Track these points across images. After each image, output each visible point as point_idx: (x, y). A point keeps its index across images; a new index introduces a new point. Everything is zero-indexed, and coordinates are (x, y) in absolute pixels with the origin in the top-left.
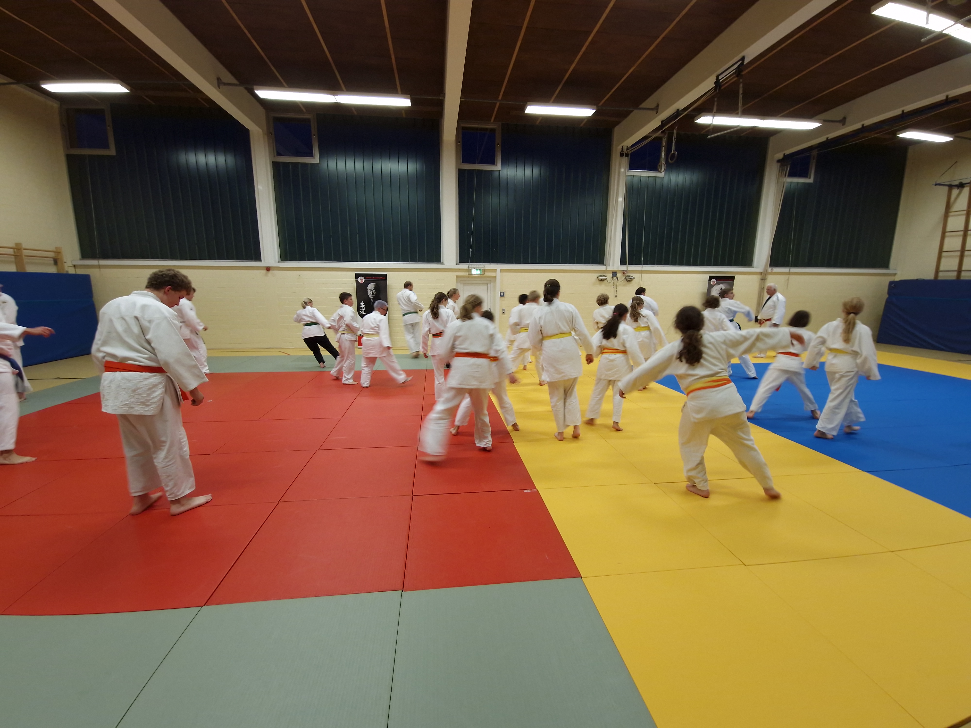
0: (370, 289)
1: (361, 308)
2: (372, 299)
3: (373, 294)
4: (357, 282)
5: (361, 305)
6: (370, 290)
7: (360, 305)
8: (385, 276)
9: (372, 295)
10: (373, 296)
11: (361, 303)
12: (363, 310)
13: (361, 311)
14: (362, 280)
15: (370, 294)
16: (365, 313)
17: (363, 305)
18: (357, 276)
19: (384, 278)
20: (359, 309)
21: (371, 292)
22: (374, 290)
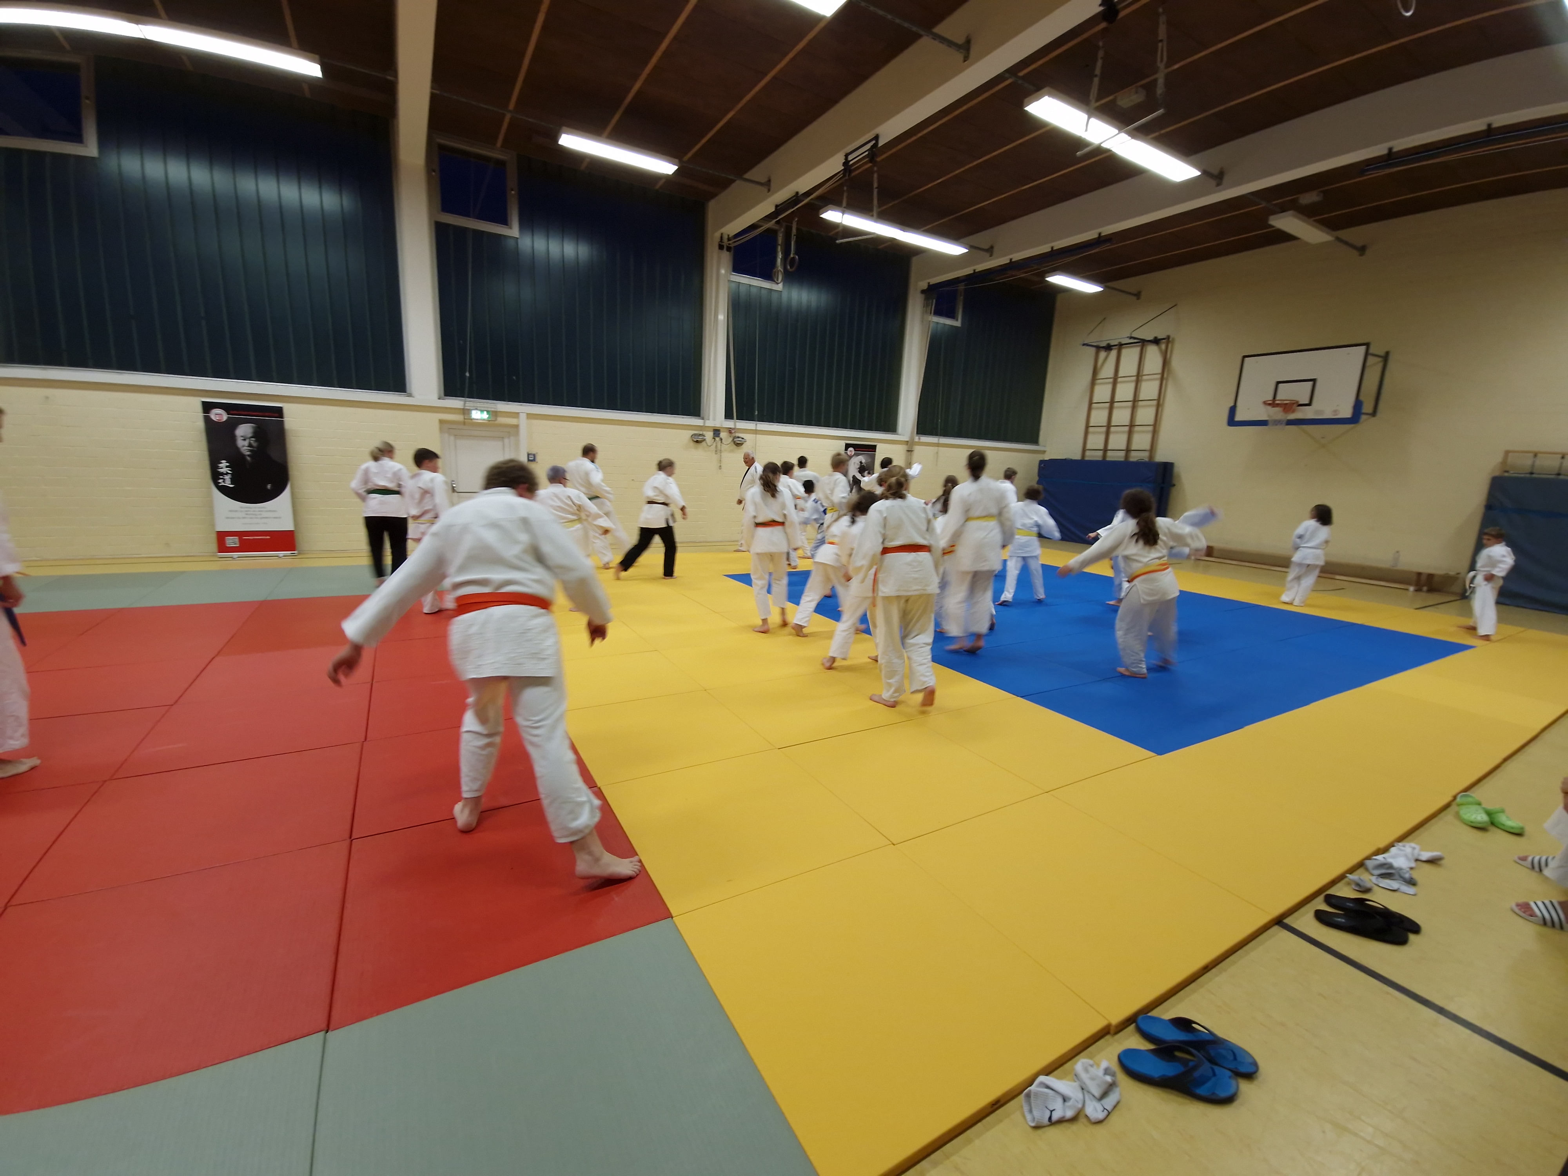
0: (242, 436)
1: (222, 474)
2: (249, 455)
3: (250, 445)
4: (208, 420)
5: (222, 468)
6: (242, 438)
7: (218, 467)
8: (279, 412)
9: (249, 448)
10: (250, 451)
11: (221, 463)
12: (227, 478)
13: (220, 481)
14: (219, 415)
15: (244, 446)
16: (231, 484)
17: (227, 467)
18: (207, 407)
19: (277, 415)
20: (216, 476)
21: (246, 443)
22: (252, 437)
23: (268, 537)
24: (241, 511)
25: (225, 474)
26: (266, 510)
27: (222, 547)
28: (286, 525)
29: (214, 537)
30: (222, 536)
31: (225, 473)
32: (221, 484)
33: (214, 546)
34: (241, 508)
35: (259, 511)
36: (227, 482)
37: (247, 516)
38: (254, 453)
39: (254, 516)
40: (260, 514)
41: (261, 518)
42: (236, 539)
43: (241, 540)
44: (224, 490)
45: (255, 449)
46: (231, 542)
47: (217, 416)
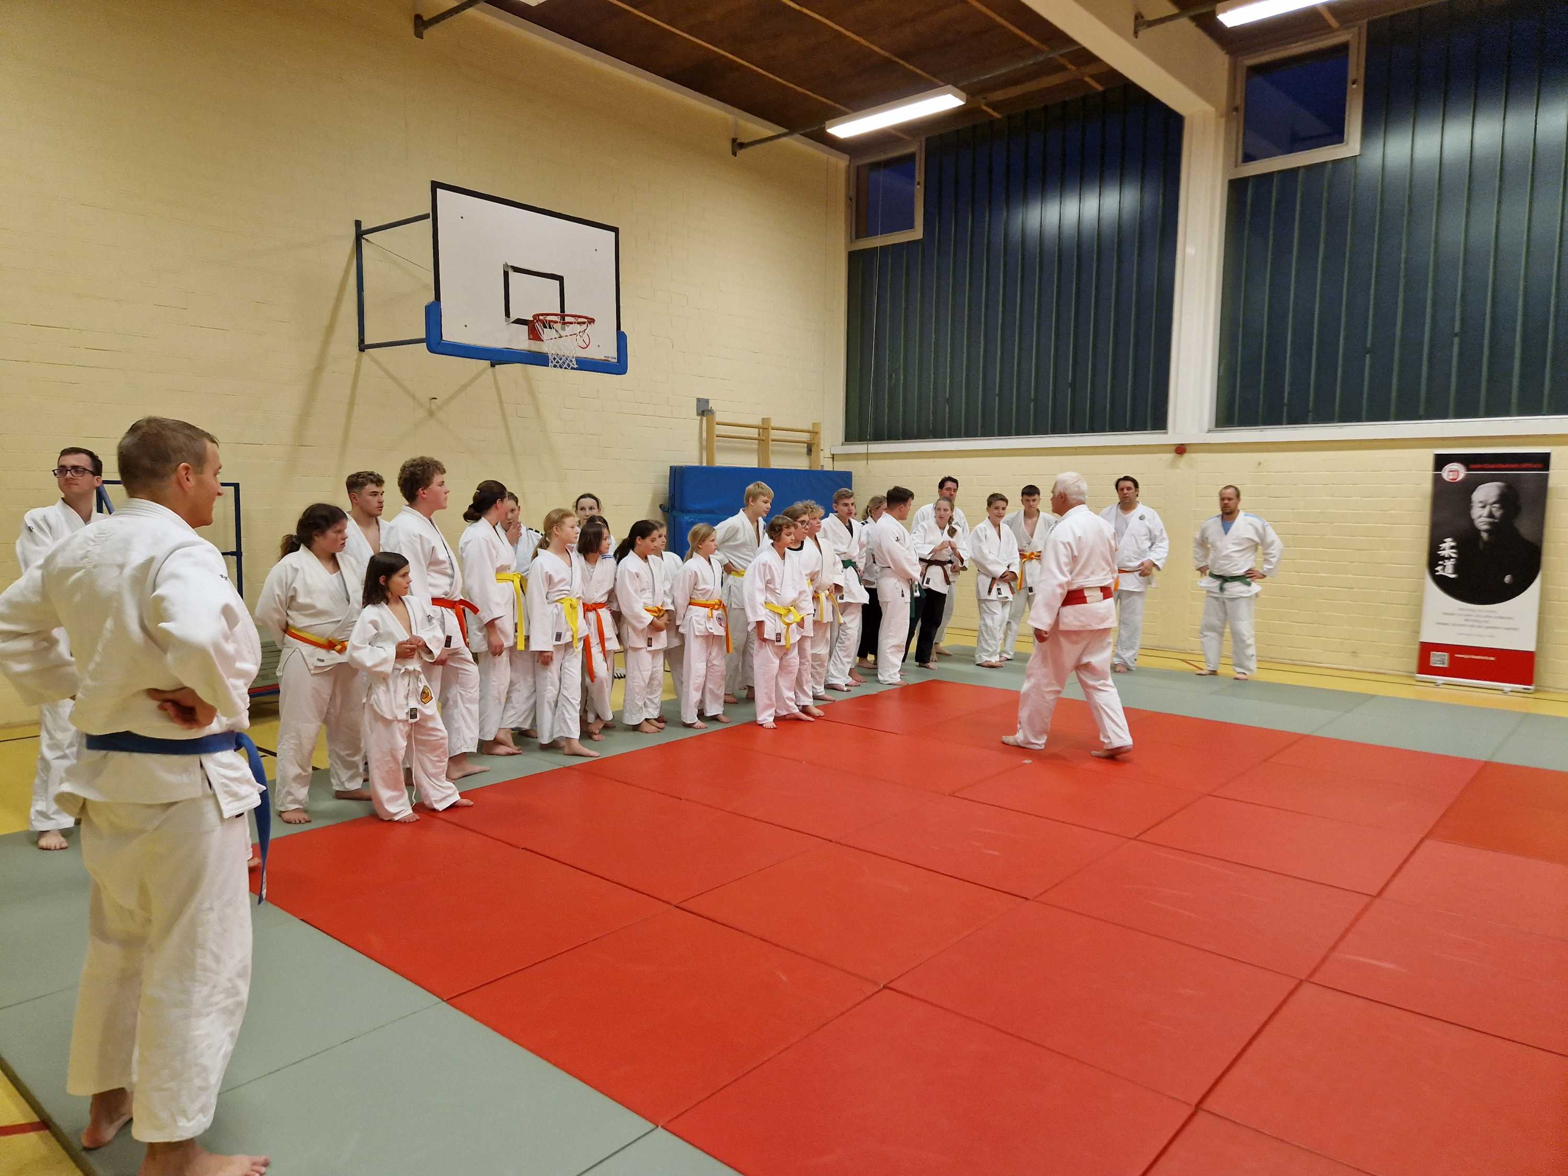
0: (1481, 502)
1: (1443, 558)
2: (1486, 531)
3: (1491, 515)
4: (1438, 480)
5: (1444, 550)
6: (1481, 505)
7: (1439, 549)
8: (1543, 461)
9: (1491, 520)
10: (1490, 524)
11: (1445, 542)
12: (1450, 564)
13: (1439, 568)
14: (1455, 472)
15: (1480, 517)
16: (1454, 574)
17: (1452, 548)
18: (1441, 461)
19: (1540, 466)
20: (1434, 559)
21: (1485, 512)
22: (1495, 503)
23: (1492, 659)
24: (1460, 615)
25: (1447, 558)
26: (1497, 615)
27: (1425, 667)
28: (1524, 642)
29: (1417, 647)
30: (1427, 649)
31: (1446, 556)
32: (1437, 574)
33: (1413, 663)
34: (1461, 609)
35: (1487, 617)
36: (1448, 570)
37: (1467, 623)
38: (1496, 528)
39: (1476, 624)
40: (1486, 622)
41: (1488, 627)
42: (1445, 656)
43: (1452, 659)
44: (1443, 583)
45: (1496, 521)
46: (1439, 659)
47: (1451, 473)
